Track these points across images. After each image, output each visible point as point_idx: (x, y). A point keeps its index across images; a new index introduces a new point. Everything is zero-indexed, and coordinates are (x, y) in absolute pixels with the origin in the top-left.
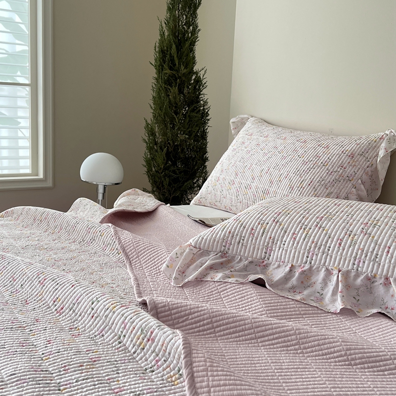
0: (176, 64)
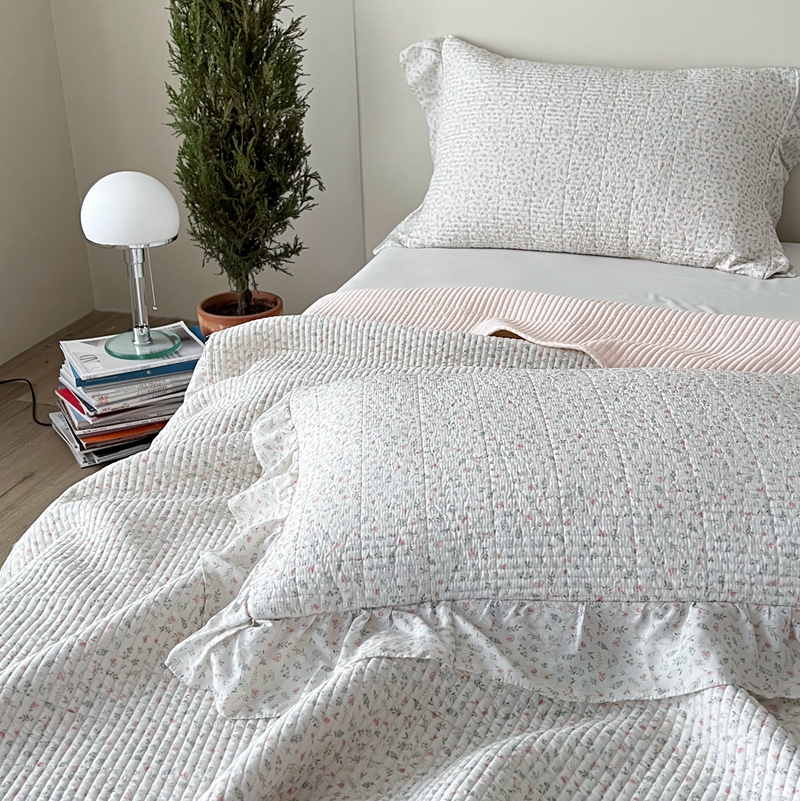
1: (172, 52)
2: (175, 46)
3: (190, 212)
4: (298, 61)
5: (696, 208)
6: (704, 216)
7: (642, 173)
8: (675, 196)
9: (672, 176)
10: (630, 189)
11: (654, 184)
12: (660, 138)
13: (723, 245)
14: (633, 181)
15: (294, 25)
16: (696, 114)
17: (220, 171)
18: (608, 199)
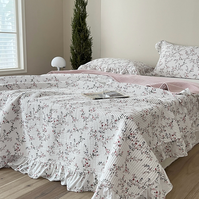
0: (81, 25)
1: (71, 40)
2: (72, 40)
3: (72, 67)
4: (92, 44)
15: (91, 38)
17: (75, 59)
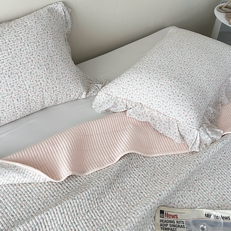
5: (67, 80)
6: (70, 82)
7: (41, 76)
8: (58, 79)
9: (52, 72)
10: (40, 85)
11: (48, 78)
12: (39, 57)
13: (80, 90)
14: (39, 81)
16: (44, 40)
18: (33, 92)
